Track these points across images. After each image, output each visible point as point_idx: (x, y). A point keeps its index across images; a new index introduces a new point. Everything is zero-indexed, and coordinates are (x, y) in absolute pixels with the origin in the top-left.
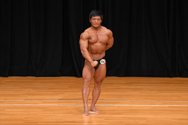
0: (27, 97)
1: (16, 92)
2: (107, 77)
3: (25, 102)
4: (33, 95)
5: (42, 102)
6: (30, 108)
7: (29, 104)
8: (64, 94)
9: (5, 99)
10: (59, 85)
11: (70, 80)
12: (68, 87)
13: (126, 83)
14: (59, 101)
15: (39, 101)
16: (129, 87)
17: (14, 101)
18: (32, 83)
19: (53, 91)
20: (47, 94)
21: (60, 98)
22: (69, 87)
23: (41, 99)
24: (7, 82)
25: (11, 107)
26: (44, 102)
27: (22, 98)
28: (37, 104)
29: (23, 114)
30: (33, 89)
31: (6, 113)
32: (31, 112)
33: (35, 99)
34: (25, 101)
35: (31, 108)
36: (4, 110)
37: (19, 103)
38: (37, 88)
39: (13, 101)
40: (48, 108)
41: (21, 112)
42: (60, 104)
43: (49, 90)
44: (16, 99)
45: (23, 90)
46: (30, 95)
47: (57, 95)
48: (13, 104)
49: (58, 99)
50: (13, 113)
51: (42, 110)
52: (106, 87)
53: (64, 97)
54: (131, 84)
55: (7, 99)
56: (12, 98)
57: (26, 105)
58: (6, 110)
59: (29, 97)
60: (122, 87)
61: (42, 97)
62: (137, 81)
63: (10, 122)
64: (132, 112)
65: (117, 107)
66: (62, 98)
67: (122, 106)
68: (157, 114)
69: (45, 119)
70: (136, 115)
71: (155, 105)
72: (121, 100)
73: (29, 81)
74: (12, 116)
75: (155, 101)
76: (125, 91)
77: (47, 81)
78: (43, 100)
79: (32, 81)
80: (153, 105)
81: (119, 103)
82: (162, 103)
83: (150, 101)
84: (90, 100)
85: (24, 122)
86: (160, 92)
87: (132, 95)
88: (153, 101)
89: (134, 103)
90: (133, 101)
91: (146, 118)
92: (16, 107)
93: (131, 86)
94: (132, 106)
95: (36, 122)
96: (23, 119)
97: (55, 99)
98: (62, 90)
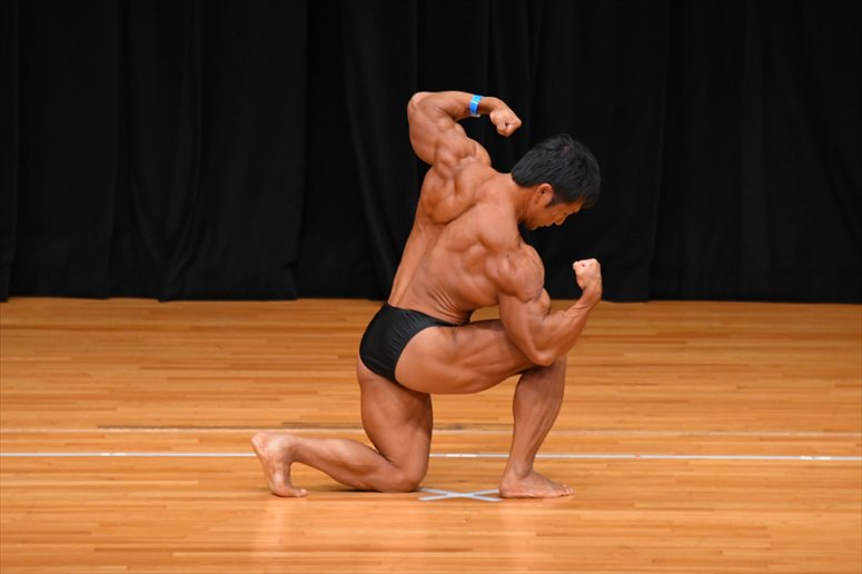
0: (114, 409)
1: (50, 382)
3: (103, 436)
4: (145, 398)
5: (196, 441)
6: (128, 469)
7: (122, 450)
8: (315, 393)
10: (288, 347)
11: (344, 320)
12: (335, 357)
13: (653, 333)
15: (175, 430)
16: (672, 357)
17: (43, 430)
18: (141, 335)
19: (257, 380)
20: (221, 393)
21: (294, 414)
22: (341, 357)
23: (186, 423)
24: (4, 327)
25: (27, 466)
26: (203, 440)
27: (86, 415)
28: (168, 449)
29: (91, 503)
30: (142, 368)
32: (130, 495)
33: (155, 423)
34: (101, 431)
35: (132, 470)
37: (68, 444)
38: (166, 364)
39: (33, 430)
40: (229, 471)
41: (82, 494)
43: (233, 373)
44: (53, 423)
45: (88, 376)
46: (128, 398)
47: (277, 400)
49: (279, 423)
50: (35, 499)
51: (196, 483)
53: (314, 411)
54: (679, 338)
57: (108, 454)
59: (125, 412)
60: (631, 356)
61: (195, 413)
62: (717, 325)
63: (19, 545)
64: (690, 493)
65: (605, 465)
66: (302, 417)
67: (634, 460)
68: (823, 506)
69: (211, 530)
70: (712, 510)
71: (813, 453)
72: (625, 429)
73: (125, 322)
74: (29, 512)
75: (814, 434)
76: (648, 381)
77: (223, 323)
78: (199, 427)
79: (141, 322)
80: (803, 458)
81: (612, 446)
82: (850, 444)
83: (786, 434)
84: (458, 427)
85: (96, 550)
86: (840, 382)
87: (686, 401)
88: (800, 434)
89: (700, 447)
90: (695, 433)
91: (765, 528)
92: (50, 468)
93: (683, 349)
94: (685, 463)
95: (160, 550)
96: (89, 533)
97: (267, 423)
98: (305, 374)
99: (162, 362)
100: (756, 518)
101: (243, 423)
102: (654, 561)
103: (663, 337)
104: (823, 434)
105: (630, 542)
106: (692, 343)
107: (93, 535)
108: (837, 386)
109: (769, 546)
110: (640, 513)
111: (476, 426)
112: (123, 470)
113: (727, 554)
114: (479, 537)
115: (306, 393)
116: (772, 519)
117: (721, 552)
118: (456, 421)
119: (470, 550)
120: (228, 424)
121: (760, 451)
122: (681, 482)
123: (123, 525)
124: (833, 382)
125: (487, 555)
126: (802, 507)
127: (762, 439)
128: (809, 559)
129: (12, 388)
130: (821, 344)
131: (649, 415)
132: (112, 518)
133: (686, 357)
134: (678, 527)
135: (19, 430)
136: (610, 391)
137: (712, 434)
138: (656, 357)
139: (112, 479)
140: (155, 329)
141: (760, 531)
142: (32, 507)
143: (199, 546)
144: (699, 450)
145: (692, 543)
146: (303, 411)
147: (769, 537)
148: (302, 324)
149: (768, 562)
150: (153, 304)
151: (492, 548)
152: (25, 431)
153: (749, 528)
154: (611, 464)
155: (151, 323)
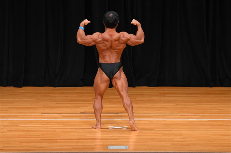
0: (45, 110)
1: (31, 104)
2: (136, 87)
3: (42, 116)
4: (51, 107)
5: (62, 116)
6: (48, 122)
7: (46, 119)
8: (87, 106)
9: (18, 113)
10: (81, 97)
12: (91, 99)
13: (158, 93)
14: (81, 114)
15: (58, 114)
16: (162, 98)
17: (30, 114)
18: (50, 94)
19: (75, 104)
20: (67, 106)
21: (83, 111)
22: (92, 99)
23: (60, 113)
24: (21, 93)
25: (26, 122)
26: (64, 117)
27: (39, 111)
28: (56, 118)
29: (40, 130)
30: (51, 101)
31: (20, 129)
32: (48, 128)
33: (53, 113)
34: (42, 114)
35: (49, 123)
36: (18, 126)
37: (35, 117)
38: (56, 100)
39: (28, 114)
40: (69, 123)
41: (38, 128)
42: (82, 118)
43: (70, 102)
44: (32, 113)
45: (39, 103)
46: (47, 107)
47: (79, 108)
48: (29, 118)
49: (79, 113)
50: (28, 129)
51: (62, 125)
52: (135, 99)
53: (87, 110)
54: (164, 94)
55: (22, 113)
56: (26, 111)
57: (43, 119)
58: (20, 126)
59: (47, 110)
60: (154, 98)
61: (62, 111)
62: (171, 91)
63: (25, 139)
64: (166, 127)
65: (148, 121)
66: (84, 111)
67: (154, 120)
68: (194, 129)
69: (65, 135)
70: (170, 130)
71: (192, 118)
72: (152, 113)
73: (47, 92)
74: (27, 132)
75: (192, 114)
76: (157, 103)
77: (67, 92)
78: (62, 114)
79: (50, 92)
80: (190, 119)
81: (150, 117)
82: (200, 116)
83: (186, 114)
84: (117, 113)
85: (41, 139)
86: (197, 103)
87: (165, 108)
88: (189, 114)
89: (168, 117)
90: (167, 114)
91: (182, 134)
92: (31, 122)
93: (165, 97)
94: (165, 121)
95: (55, 139)
96: (39, 136)
97: (77, 113)
98: (85, 102)
99: (55, 100)
100: (180, 132)
101: (72, 113)
102: (159, 141)
103: (161, 94)
104: (194, 114)
105: (153, 137)
106: (167, 95)
107: (40, 136)
108: (197, 104)
109: (182, 138)
110: (156, 131)
111: (121, 113)
112: (46, 123)
113: (174, 140)
114: (122, 136)
115: (85, 106)
116: (183, 132)
117: (173, 139)
118: (117, 112)
119: (120, 139)
120: (69, 113)
121: (181, 118)
122: (164, 125)
123: (47, 134)
124: (196, 103)
125: (124, 140)
126: (190, 130)
127: (181, 116)
128: (191, 140)
129: (23, 106)
130: (193, 95)
131: (158, 111)
132: (44, 133)
133: (165, 98)
134: (164, 134)
135: (25, 114)
136: (149, 106)
137: (171, 114)
138: (159, 98)
139: (44, 125)
140: (54, 93)
141: (181, 135)
142: (28, 130)
143: (62, 138)
144: (168, 118)
145: (166, 137)
146: (84, 110)
147: (183, 136)
148: (84, 92)
149: (182, 141)
150: (53, 88)
151: (124, 139)
152: (26, 114)
153: (178, 134)
154: (149, 121)
155: (52, 92)
